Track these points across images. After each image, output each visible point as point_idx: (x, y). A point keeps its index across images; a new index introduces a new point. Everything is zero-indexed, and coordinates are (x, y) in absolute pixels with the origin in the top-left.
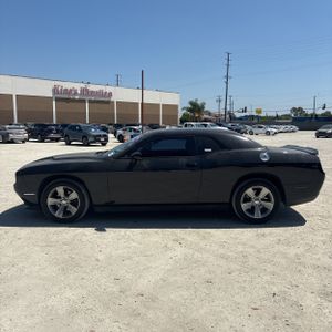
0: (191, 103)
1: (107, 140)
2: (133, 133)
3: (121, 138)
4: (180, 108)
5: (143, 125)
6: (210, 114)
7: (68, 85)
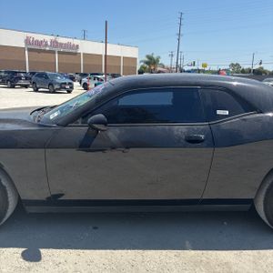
0: (148, 57)
1: (72, 88)
2: (96, 81)
3: (86, 86)
4: (138, 61)
5: (106, 74)
6: (163, 67)
7: (39, 37)
